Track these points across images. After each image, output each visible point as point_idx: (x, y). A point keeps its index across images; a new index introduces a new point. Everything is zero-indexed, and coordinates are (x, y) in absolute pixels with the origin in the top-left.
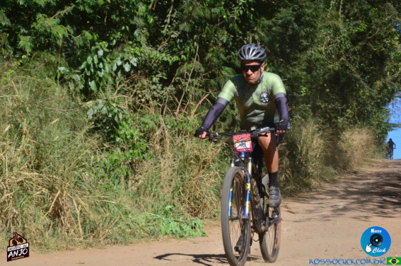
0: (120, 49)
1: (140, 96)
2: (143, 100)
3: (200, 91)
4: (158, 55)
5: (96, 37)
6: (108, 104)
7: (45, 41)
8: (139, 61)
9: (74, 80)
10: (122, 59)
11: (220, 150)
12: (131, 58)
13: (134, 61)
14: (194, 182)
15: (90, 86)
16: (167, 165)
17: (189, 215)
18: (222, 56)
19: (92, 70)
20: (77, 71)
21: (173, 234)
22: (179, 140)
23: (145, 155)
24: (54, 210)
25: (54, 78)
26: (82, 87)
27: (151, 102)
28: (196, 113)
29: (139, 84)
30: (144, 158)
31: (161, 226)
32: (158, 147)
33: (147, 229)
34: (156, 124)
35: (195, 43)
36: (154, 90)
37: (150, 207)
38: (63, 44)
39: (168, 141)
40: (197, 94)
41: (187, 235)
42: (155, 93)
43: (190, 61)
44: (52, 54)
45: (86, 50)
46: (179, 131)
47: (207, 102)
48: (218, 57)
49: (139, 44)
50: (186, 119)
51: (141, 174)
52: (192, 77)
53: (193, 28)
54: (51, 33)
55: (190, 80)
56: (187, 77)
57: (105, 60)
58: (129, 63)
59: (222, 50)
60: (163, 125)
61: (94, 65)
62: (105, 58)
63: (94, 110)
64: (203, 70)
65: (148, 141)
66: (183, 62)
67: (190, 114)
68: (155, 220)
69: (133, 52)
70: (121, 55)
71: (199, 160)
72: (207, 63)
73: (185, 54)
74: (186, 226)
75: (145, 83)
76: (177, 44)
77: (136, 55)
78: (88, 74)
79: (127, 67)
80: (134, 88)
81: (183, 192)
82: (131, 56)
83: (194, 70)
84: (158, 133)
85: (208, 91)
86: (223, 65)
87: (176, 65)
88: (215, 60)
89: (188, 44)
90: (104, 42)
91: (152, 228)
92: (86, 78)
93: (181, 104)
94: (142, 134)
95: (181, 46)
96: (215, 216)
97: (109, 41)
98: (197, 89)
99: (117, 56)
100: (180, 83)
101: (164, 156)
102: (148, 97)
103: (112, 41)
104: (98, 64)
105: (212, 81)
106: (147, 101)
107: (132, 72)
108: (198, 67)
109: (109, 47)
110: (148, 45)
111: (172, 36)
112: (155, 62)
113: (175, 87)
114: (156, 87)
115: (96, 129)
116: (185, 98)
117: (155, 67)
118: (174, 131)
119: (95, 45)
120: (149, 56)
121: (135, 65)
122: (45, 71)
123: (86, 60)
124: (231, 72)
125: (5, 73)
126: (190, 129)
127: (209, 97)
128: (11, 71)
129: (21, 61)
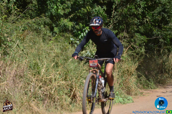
3: (128, 44)
5: (84, 25)
6: (91, 52)
7: (64, 29)
9: (76, 43)
11: (137, 67)
14: (127, 81)
17: (126, 94)
18: (135, 29)
20: (78, 39)
21: (120, 102)
24: (73, 96)
25: (69, 43)
28: (126, 53)
35: (124, 25)
38: (71, 29)
40: (126, 45)
41: (126, 102)
44: (67, 33)
47: (131, 48)
52: (124, 39)
53: (123, 18)
54: (66, 25)
56: (122, 39)
63: (85, 54)
66: (120, 32)
67: (124, 53)
71: (128, 71)
72: (130, 32)
73: (120, 29)
74: (125, 99)
76: (117, 26)
81: (123, 85)
83: (124, 36)
85: (130, 43)
87: (117, 34)
88: (133, 31)
89: (121, 25)
90: (88, 27)
96: (137, 94)
98: (126, 43)
101: (115, 71)
105: (132, 39)
109: (90, 29)
111: (115, 22)
115: (87, 62)
119: (84, 28)
122: (65, 40)
123: (81, 35)
124: (139, 35)
125: (49, 42)
126: (124, 60)
127: (131, 46)
128: (52, 41)
129: (55, 37)
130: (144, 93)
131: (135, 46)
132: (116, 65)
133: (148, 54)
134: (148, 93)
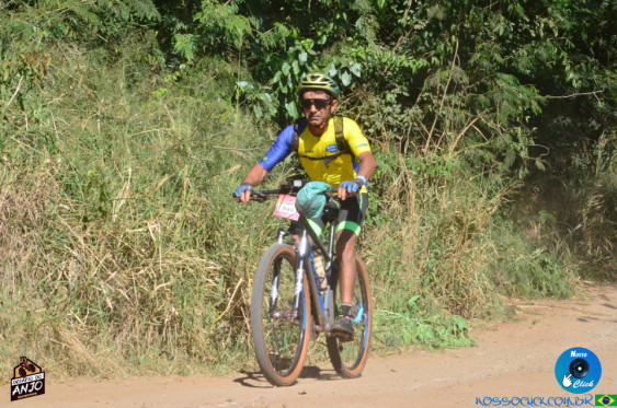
0: (333, 50)
1: (367, 123)
2: (371, 131)
3: (462, 114)
4: (394, 57)
5: (295, 32)
7: (215, 41)
8: (364, 67)
9: (261, 101)
10: (337, 67)
11: (496, 208)
12: (351, 63)
13: (356, 68)
14: (455, 260)
15: (286, 111)
16: (411, 234)
17: (448, 312)
18: (498, 57)
19: (291, 85)
20: (266, 87)
21: (423, 343)
22: (429, 193)
23: (377, 219)
24: (233, 308)
25: (230, 99)
26: (274, 112)
27: (384, 134)
28: (456, 149)
29: (365, 106)
30: (374, 223)
31: (404, 330)
32: (395, 205)
33: (381, 336)
34: (393, 168)
35: (453, 38)
36: (389, 114)
37: (385, 300)
38: (244, 44)
39: (412, 194)
40: (457, 118)
41: (445, 344)
42: (390, 118)
43: (445, 65)
44: (227, 60)
45: (280, 53)
46: (430, 179)
47: (474, 130)
48: (491, 60)
49: (363, 41)
50: (440, 159)
51: (370, 249)
52: (449, 92)
53: (449, 13)
54: (224, 29)
55: (445, 97)
56: (442, 92)
57: (309, 68)
58: (349, 72)
59: (497, 46)
60: (404, 169)
61: (293, 76)
62: (310, 65)
64: (466, 79)
65: (381, 195)
66: (434, 67)
67: (446, 152)
68: (393, 322)
69: (354, 54)
70: (335, 59)
71: (462, 225)
72: (474, 68)
73: (437, 56)
74: (443, 330)
75: (374, 103)
76: (423, 40)
77: (359, 59)
78: (285, 91)
79: (346, 80)
80: (356, 111)
81: (438, 276)
82: (351, 60)
83: (452, 80)
84: (395, 183)
85: (475, 114)
86: (498, 71)
87: (423, 73)
88: (485, 63)
89: (442, 39)
90: (308, 40)
91: (389, 334)
92: (282, 97)
93: (433, 135)
94: (371, 185)
95: (430, 44)
96: (489, 313)
97: (316, 38)
98: (457, 111)
99: (329, 62)
100: (430, 102)
101: (407, 219)
102: (379, 125)
103: (320, 38)
104: (300, 74)
105: (482, 97)
106: (378, 132)
107: (353, 86)
108: (458, 76)
109: (316, 48)
110: (377, 42)
111: (417, 27)
112: (388, 70)
113: (422, 108)
114: (391, 110)
116: (438, 126)
117: (390, 78)
118: (421, 179)
119: (294, 45)
120: (380, 59)
121: (358, 75)
122: (216, 89)
123: (280, 69)
124: (511, 82)
125: (154, 93)
126: (447, 175)
127: (476, 124)
128: (163, 90)
129: (178, 74)
130: (519, 309)
131: (491, 124)
132: (414, 197)
133: (543, 158)
134: (536, 312)
